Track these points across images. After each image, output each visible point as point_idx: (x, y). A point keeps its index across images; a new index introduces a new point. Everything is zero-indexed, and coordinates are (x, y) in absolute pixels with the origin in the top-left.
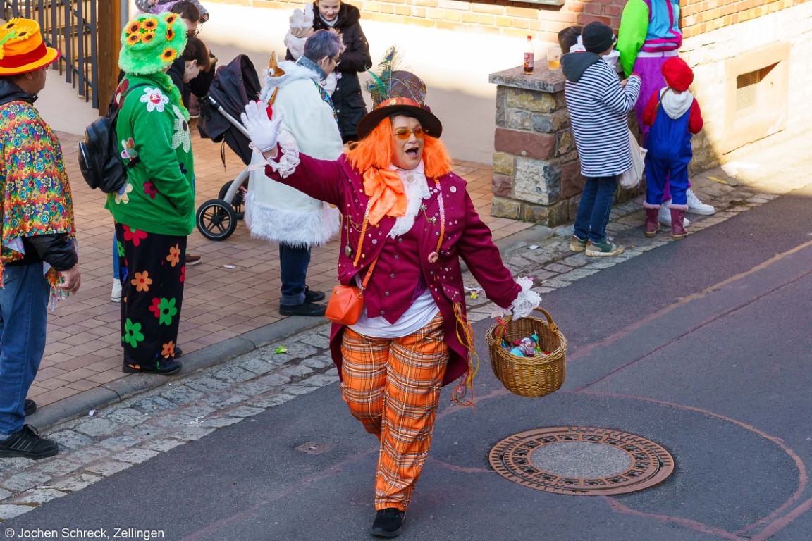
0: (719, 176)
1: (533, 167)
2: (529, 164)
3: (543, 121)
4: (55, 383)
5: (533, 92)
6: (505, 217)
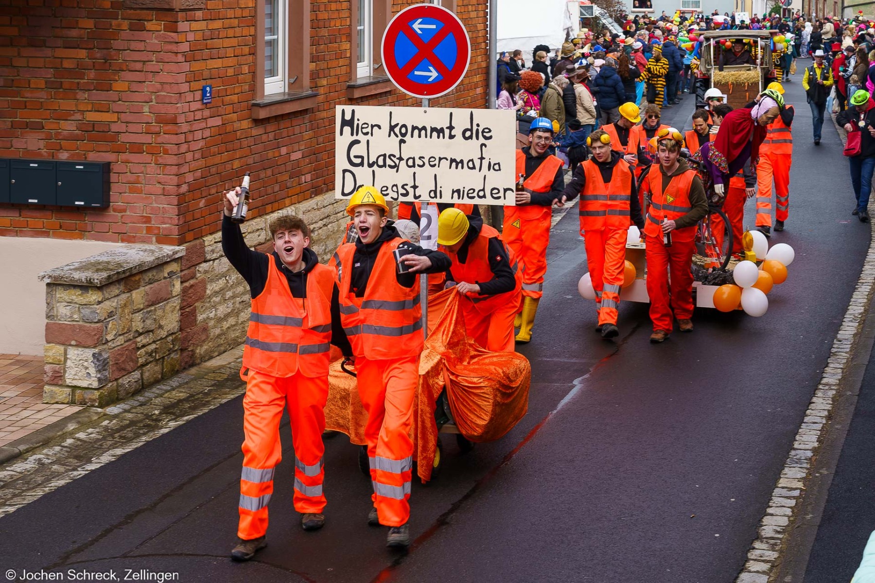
1: (82, 355)
2: (79, 352)
3: (91, 312)
5: (81, 287)
6: (57, 403)
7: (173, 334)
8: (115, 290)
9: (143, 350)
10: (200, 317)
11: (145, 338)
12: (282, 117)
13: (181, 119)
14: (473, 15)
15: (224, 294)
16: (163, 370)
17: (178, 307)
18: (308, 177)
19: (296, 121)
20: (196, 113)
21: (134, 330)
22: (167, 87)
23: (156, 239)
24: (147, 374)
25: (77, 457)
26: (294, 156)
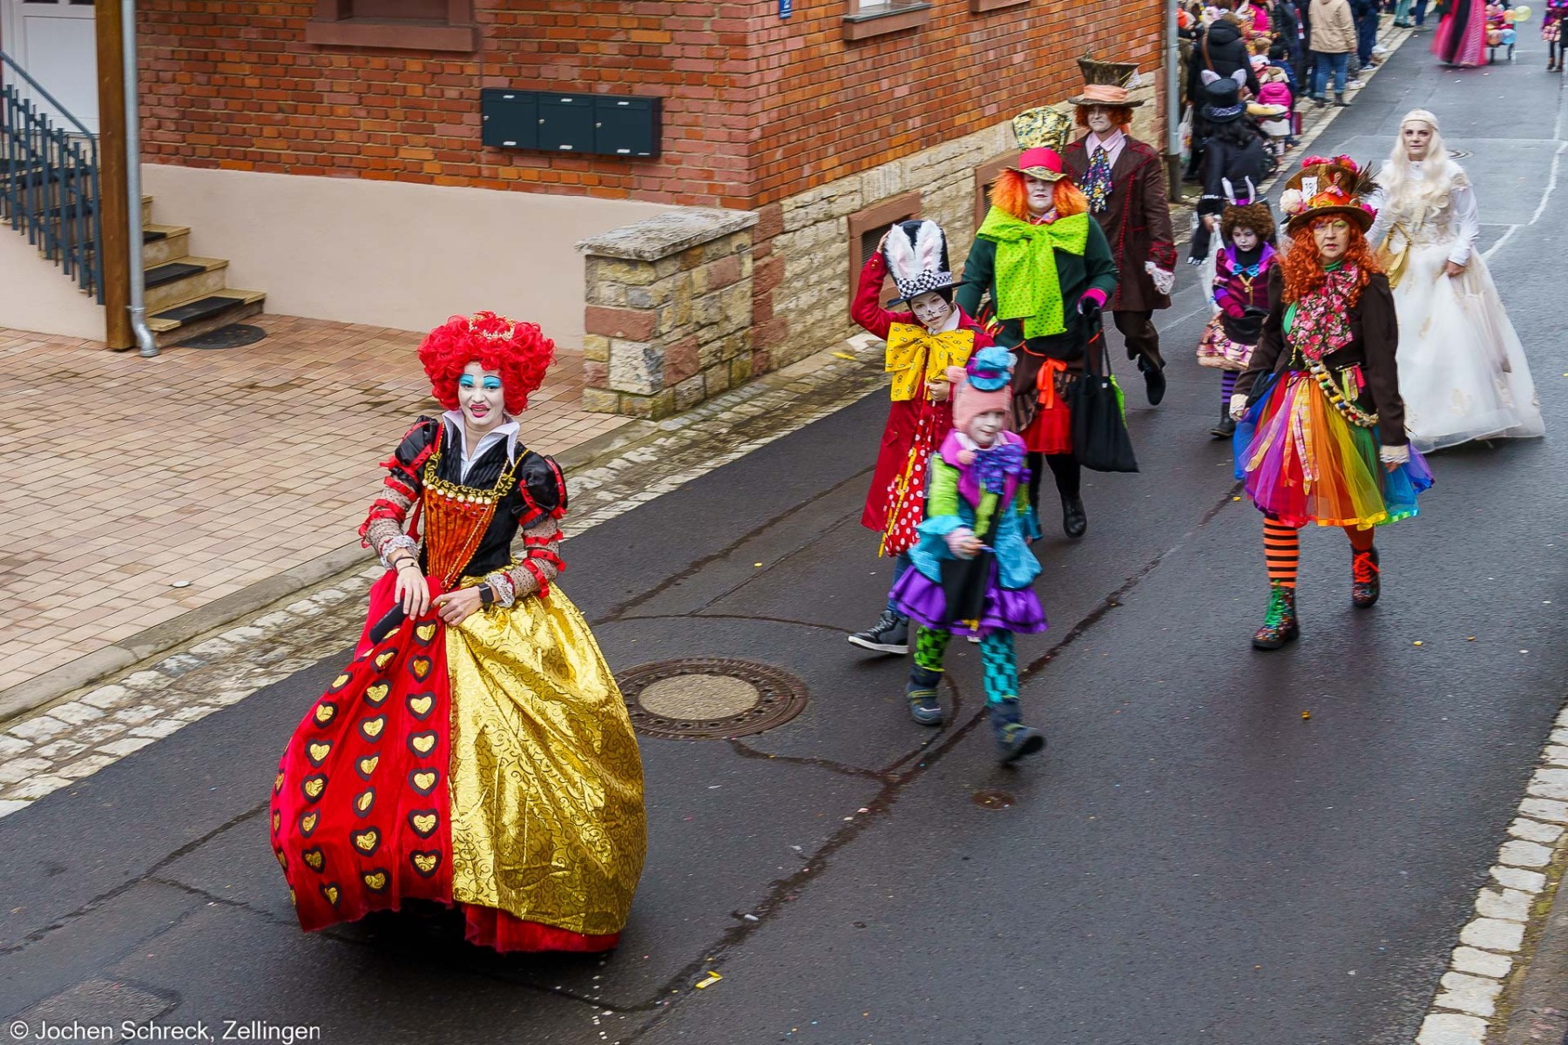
0: (846, 351)
1: (631, 350)
2: (626, 347)
3: (642, 295)
4: (55, 645)
5: (629, 262)
6: (600, 412)
7: (743, 328)
8: (671, 267)
9: (705, 348)
10: (777, 308)
11: (708, 331)
12: (884, 37)
13: (752, 39)
15: (807, 278)
16: (730, 374)
17: (749, 294)
18: (917, 121)
19: (903, 43)
20: (772, 31)
21: (694, 320)
23: (722, 199)
24: (710, 381)
25: (627, 483)
26: (902, 91)
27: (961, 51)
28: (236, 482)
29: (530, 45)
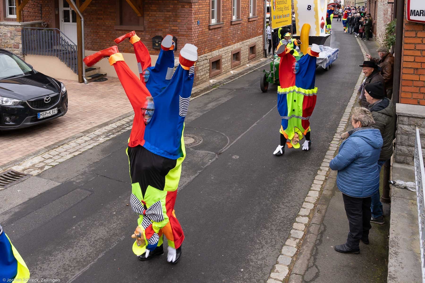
10: (197, 75)
12: (215, 28)
13: (193, 29)
14: (261, 4)
15: (202, 70)
18: (221, 43)
19: (219, 29)
20: (196, 27)
22: (190, 21)
26: (218, 38)
27: (229, 31)
28: (102, 105)
29: (154, 30)
